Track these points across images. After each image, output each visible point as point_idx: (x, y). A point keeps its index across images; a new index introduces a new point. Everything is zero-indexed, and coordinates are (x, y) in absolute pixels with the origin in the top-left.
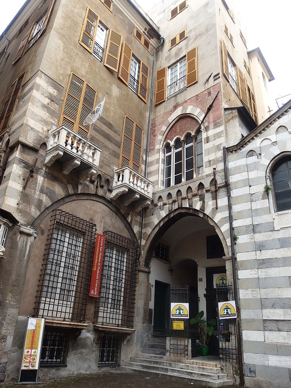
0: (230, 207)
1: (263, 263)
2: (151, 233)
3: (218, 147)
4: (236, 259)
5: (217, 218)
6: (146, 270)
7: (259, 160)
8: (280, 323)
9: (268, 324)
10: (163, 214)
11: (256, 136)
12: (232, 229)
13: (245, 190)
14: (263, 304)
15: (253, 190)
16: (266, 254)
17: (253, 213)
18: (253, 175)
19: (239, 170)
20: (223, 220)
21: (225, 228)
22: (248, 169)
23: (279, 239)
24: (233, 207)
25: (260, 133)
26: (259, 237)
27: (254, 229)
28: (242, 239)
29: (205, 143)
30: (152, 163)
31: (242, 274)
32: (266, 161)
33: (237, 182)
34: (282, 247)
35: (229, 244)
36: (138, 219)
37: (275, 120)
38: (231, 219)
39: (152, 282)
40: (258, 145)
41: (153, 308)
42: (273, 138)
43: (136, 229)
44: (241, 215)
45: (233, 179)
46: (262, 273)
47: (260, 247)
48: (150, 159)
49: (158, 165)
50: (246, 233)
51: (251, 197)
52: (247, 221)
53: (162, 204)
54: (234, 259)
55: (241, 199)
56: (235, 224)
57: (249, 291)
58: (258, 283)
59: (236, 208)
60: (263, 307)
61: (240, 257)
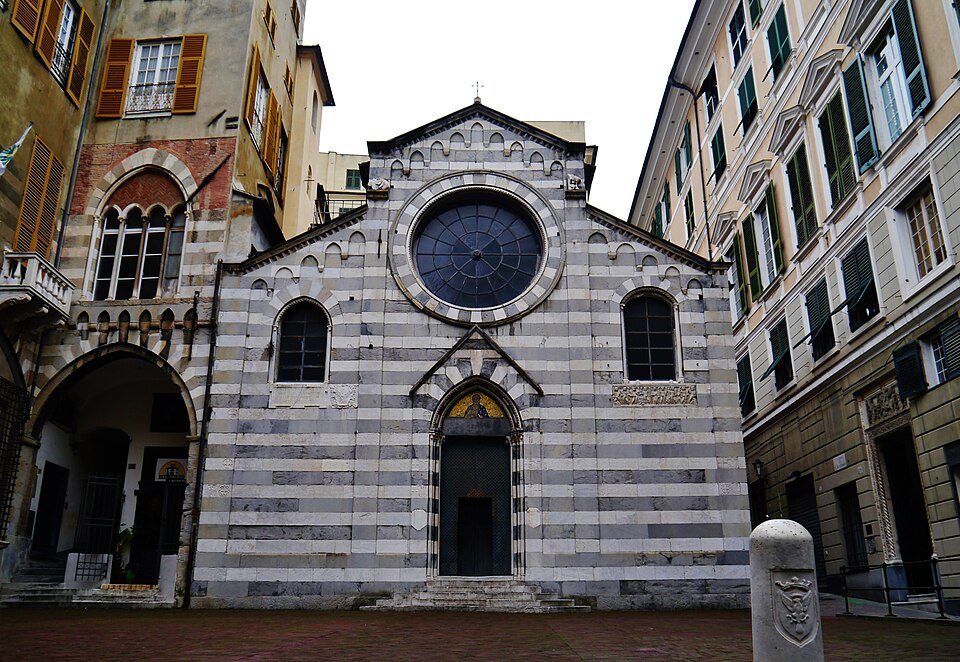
0: (211, 362)
1: (244, 451)
2: (55, 377)
3: (210, 257)
4: (206, 440)
5: (188, 375)
6: (34, 442)
7: (268, 298)
8: (251, 530)
9: (234, 531)
10: (87, 346)
11: (274, 259)
12: (208, 396)
13: (240, 341)
14: (233, 505)
15: (252, 342)
16: (250, 440)
17: (243, 377)
18: (255, 319)
19: (236, 305)
20: (196, 380)
21: (197, 392)
22: (250, 306)
23: (272, 421)
24: (216, 362)
25: (280, 256)
26: (245, 414)
27: (241, 401)
28: (219, 413)
29: (187, 241)
30: (72, 241)
31: (211, 464)
32: (278, 304)
33: (229, 324)
34: (272, 432)
35: (200, 417)
36: (33, 347)
37: (305, 244)
38: (209, 380)
39: (41, 464)
40: (273, 275)
41: (36, 510)
42: (297, 270)
43: (26, 366)
44: (225, 377)
45: (223, 318)
46: (239, 464)
47: (245, 428)
48: (69, 231)
49: (86, 249)
50: (229, 405)
51: (246, 354)
52: (234, 389)
53: (85, 328)
54: (202, 441)
55: (229, 353)
56: (214, 389)
57: (217, 487)
58: (232, 477)
59: (220, 365)
60: (232, 509)
61: (212, 439)
